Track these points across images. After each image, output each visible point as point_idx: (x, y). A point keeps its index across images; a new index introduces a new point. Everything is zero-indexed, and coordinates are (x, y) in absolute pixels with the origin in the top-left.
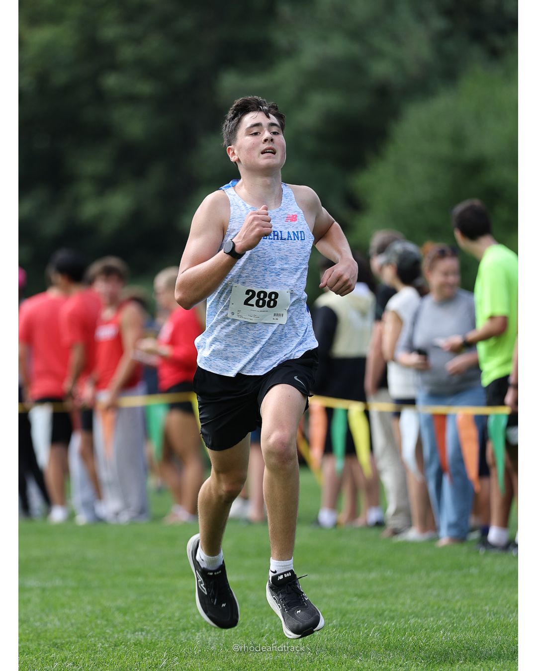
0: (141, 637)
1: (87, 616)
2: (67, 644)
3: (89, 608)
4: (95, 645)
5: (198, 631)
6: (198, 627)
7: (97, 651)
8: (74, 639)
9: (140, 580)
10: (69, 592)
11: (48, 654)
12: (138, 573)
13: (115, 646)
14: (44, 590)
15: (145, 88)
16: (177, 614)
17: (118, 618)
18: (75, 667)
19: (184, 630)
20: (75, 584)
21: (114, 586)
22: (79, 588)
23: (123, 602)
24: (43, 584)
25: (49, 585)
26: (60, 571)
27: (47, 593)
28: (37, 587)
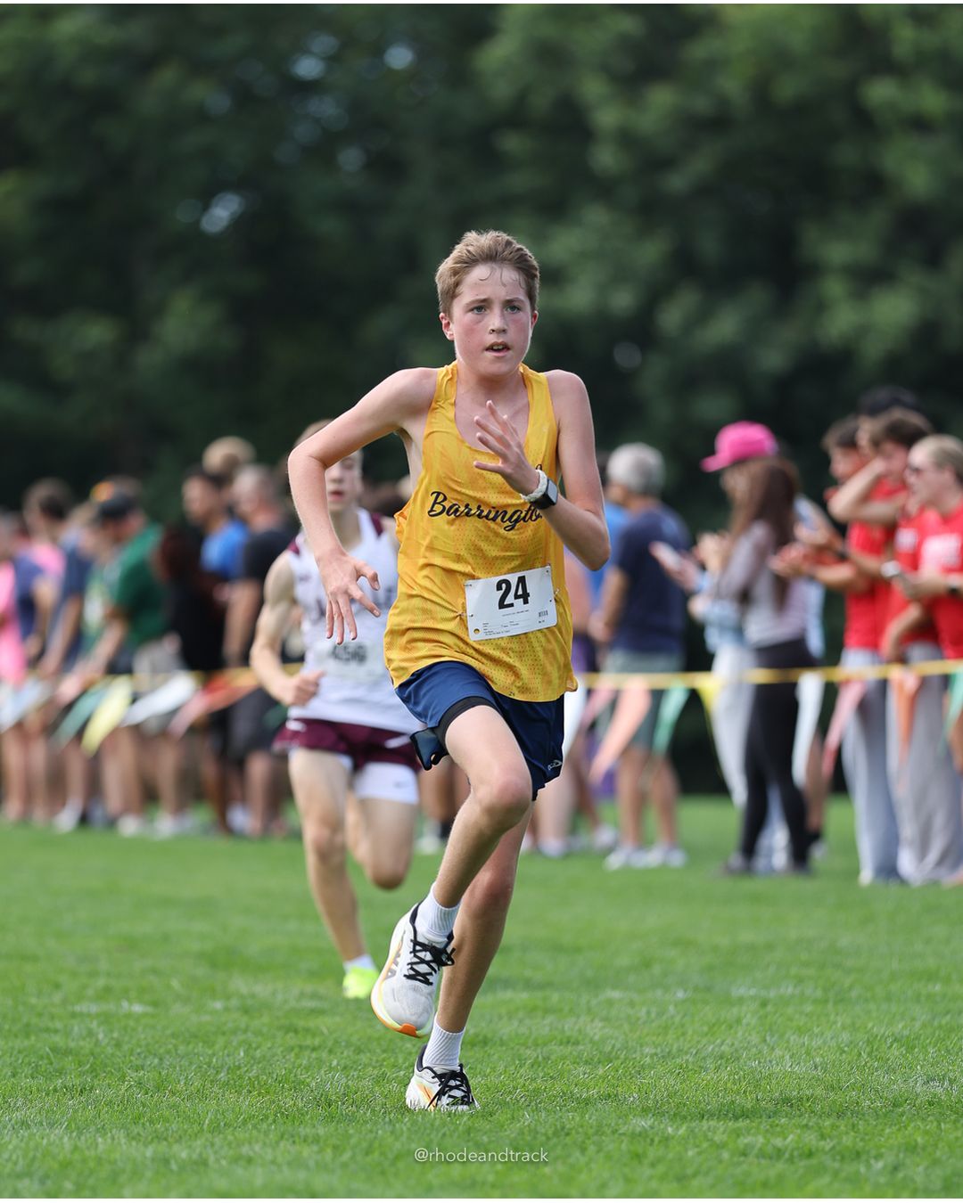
0: (939, 1090)
1: (844, 1052)
2: (808, 1100)
3: (845, 1036)
4: (857, 1103)
8: (819, 1091)
9: (938, 988)
10: (809, 1008)
12: (931, 976)
13: (895, 1105)
14: (764, 1004)
20: (819, 993)
21: (888, 998)
22: (826, 1001)
23: (905, 1027)
24: (763, 993)
25: (772, 994)
26: (794, 971)
27: (769, 1008)
28: (753, 998)
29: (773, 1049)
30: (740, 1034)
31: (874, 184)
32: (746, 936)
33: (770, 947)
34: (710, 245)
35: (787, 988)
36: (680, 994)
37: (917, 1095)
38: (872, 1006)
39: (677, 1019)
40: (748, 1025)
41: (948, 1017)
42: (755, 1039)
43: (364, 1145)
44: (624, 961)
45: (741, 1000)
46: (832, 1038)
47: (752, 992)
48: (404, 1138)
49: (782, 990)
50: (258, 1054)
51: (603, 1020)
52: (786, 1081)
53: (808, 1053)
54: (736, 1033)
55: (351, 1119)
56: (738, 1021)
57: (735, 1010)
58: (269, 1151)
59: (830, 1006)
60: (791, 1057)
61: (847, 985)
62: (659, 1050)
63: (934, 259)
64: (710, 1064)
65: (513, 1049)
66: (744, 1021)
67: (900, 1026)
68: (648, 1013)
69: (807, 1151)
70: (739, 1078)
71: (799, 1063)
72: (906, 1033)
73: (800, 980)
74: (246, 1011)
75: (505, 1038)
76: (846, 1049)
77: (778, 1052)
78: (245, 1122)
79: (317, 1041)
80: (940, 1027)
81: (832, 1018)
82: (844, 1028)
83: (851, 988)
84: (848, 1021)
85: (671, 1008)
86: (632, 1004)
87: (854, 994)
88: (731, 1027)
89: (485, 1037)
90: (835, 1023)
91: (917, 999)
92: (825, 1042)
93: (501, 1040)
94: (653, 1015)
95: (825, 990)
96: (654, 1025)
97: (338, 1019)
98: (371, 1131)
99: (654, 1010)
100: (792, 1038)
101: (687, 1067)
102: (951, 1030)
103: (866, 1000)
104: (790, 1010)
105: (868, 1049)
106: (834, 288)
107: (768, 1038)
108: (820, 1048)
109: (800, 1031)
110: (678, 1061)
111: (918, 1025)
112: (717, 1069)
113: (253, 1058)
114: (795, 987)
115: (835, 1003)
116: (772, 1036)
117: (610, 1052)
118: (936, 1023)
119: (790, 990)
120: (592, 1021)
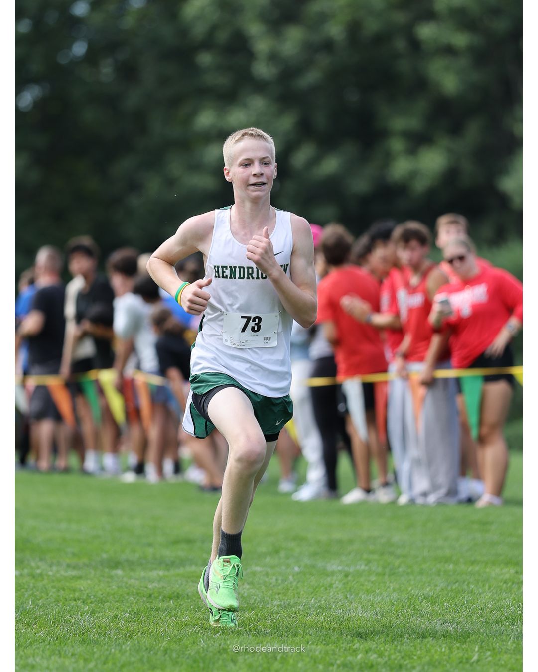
0: (451, 628)
1: (394, 605)
2: (371, 633)
3: (395, 595)
5: (512, 624)
6: (513, 619)
7: (404, 643)
9: (451, 567)
10: (373, 578)
11: (351, 644)
12: (447, 560)
13: (423, 637)
14: (346, 576)
15: (461, 40)
16: (489, 606)
17: (426, 607)
18: (379, 660)
19: (497, 622)
20: (380, 570)
21: (421, 573)
22: (384, 575)
23: (431, 590)
24: (346, 569)
25: (351, 570)
26: (365, 556)
27: (350, 578)
28: (340, 572)
29: (351, 603)
30: (331, 594)
31: (421, 84)
32: (337, 535)
33: (351, 541)
34: (321, 120)
35: (361, 566)
36: (297, 569)
37: (437, 631)
38: (412, 577)
39: (294, 584)
40: (337, 588)
41: (457, 584)
42: (340, 596)
43: (103, 658)
44: (263, 549)
45: (333, 574)
46: (386, 597)
47: (340, 568)
48: (127, 654)
49: (358, 567)
50: (40, 603)
51: (248, 584)
52: (358, 622)
53: (372, 605)
54: (329, 593)
55: (96, 642)
56: (331, 586)
57: (329, 579)
58: (45, 661)
59: (386, 577)
60: (362, 608)
61: (396, 564)
62: (283, 603)
63: (456, 130)
64: (313, 612)
65: (194, 601)
66: (334, 586)
67: (428, 590)
68: (277, 580)
69: (369, 664)
70: (331, 620)
71: (367, 611)
72: (431, 594)
73: (368, 562)
74: (33, 577)
75: (190, 594)
76: (395, 603)
77: (354, 605)
78: (31, 643)
79: (77, 594)
80: (452, 591)
81: (387, 584)
82: (394, 591)
83: (399, 567)
84: (397, 587)
85: (291, 577)
86: (267, 575)
87: (400, 570)
88: (326, 589)
89: (178, 594)
90: (389, 587)
91: (438, 574)
92: (382, 599)
93: (188, 595)
94: (280, 582)
95: (384, 568)
96: (280, 588)
97: (89, 582)
98: (107, 650)
99: (280, 578)
100: (363, 596)
101: (299, 613)
102: (458, 592)
103: (408, 574)
104: (362, 580)
105: (408, 604)
106: (397, 145)
107: (348, 596)
108: (379, 603)
109: (368, 592)
110: (294, 609)
111: (438, 589)
112: (317, 614)
113: (38, 605)
114: (366, 565)
115: (389, 576)
116: (351, 595)
117: (253, 604)
118: (449, 588)
119: (363, 567)
120: (243, 585)
